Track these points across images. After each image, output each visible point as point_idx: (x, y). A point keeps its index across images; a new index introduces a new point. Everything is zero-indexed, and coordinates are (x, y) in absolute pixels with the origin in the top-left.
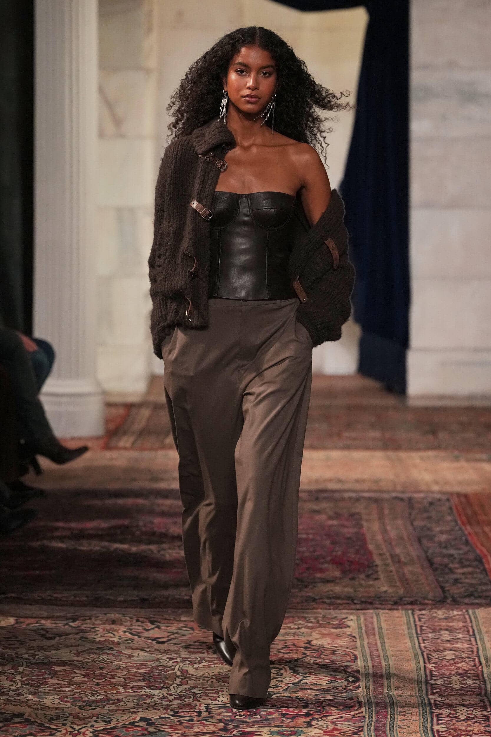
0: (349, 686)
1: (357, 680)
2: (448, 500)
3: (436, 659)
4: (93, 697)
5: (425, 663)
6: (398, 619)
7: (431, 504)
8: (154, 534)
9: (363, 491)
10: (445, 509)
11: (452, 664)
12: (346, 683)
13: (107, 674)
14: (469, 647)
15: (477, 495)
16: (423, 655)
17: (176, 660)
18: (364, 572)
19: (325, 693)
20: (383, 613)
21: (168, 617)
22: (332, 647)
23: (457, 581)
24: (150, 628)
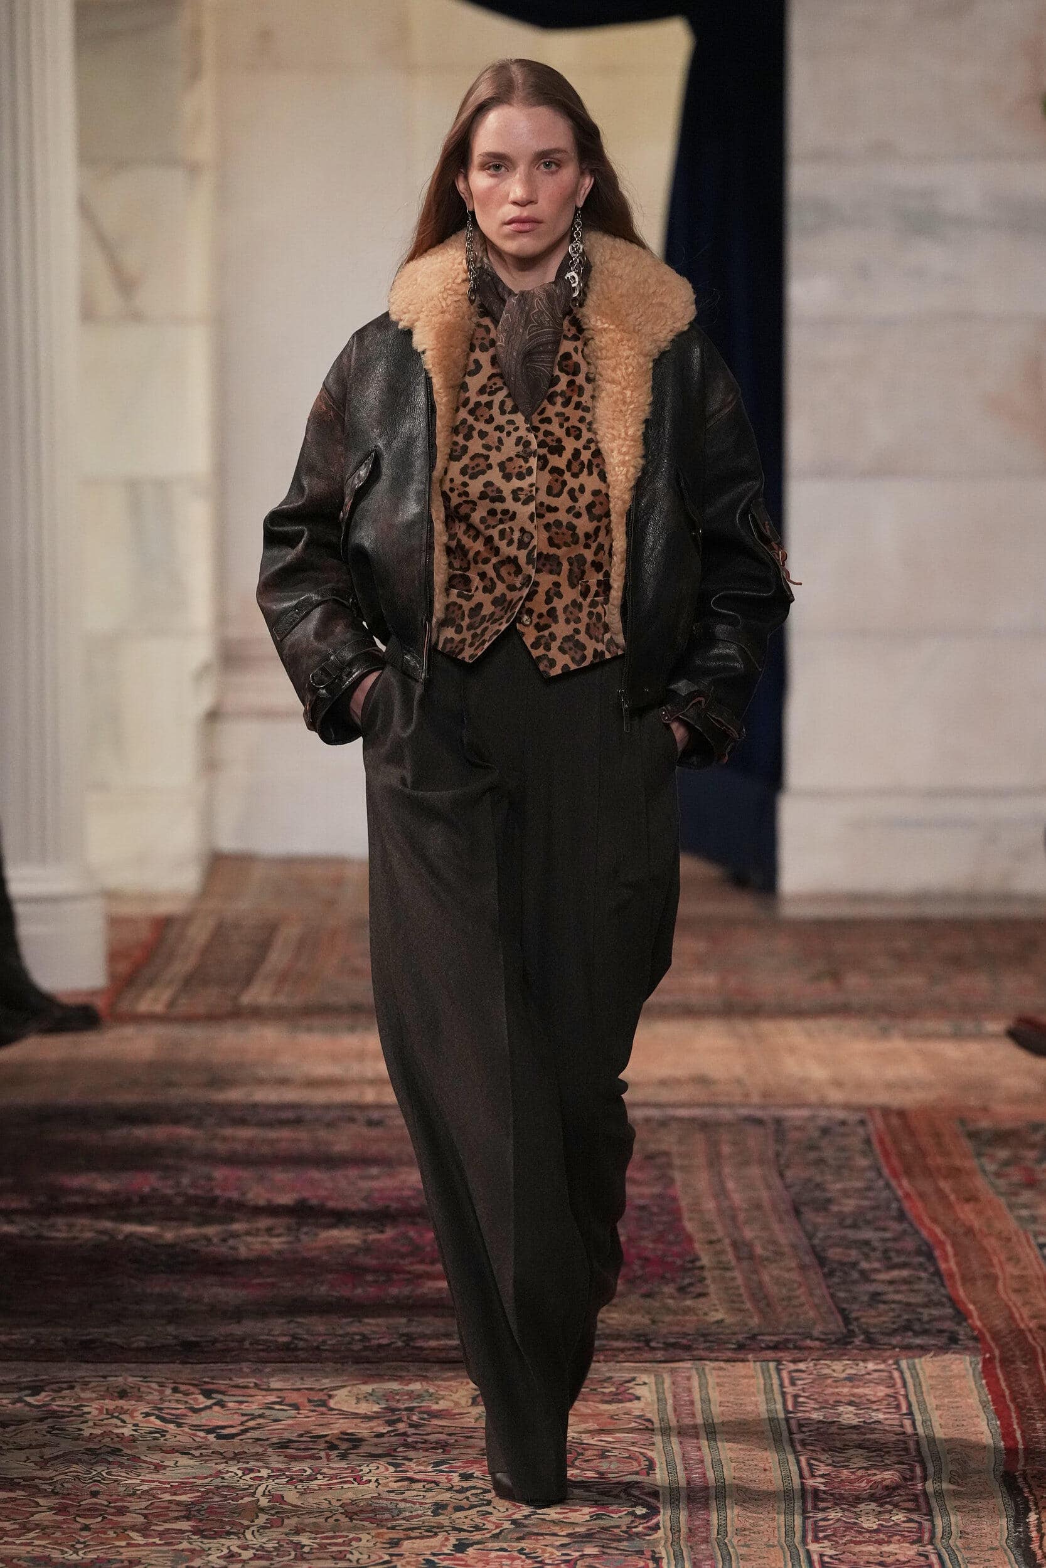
0: (633, 1525)
1: (654, 1511)
2: (862, 1122)
3: (827, 1465)
4: (75, 1555)
5: (802, 1477)
6: (747, 1380)
7: (825, 1131)
8: (213, 1202)
9: (674, 1105)
10: (855, 1142)
11: (862, 1477)
12: (631, 1518)
13: (107, 1506)
14: (899, 1441)
15: (927, 1112)
16: (798, 1462)
17: (257, 1474)
18: (673, 1280)
19: (582, 1542)
20: (714, 1369)
21: (240, 1381)
22: (599, 1443)
23: (876, 1298)
24: (201, 1406)
